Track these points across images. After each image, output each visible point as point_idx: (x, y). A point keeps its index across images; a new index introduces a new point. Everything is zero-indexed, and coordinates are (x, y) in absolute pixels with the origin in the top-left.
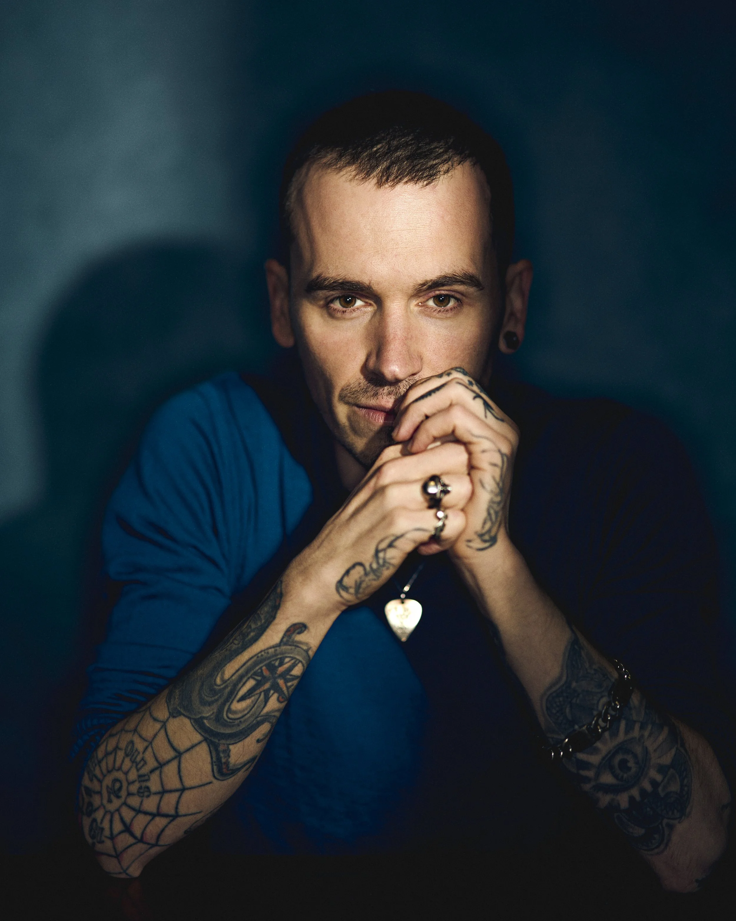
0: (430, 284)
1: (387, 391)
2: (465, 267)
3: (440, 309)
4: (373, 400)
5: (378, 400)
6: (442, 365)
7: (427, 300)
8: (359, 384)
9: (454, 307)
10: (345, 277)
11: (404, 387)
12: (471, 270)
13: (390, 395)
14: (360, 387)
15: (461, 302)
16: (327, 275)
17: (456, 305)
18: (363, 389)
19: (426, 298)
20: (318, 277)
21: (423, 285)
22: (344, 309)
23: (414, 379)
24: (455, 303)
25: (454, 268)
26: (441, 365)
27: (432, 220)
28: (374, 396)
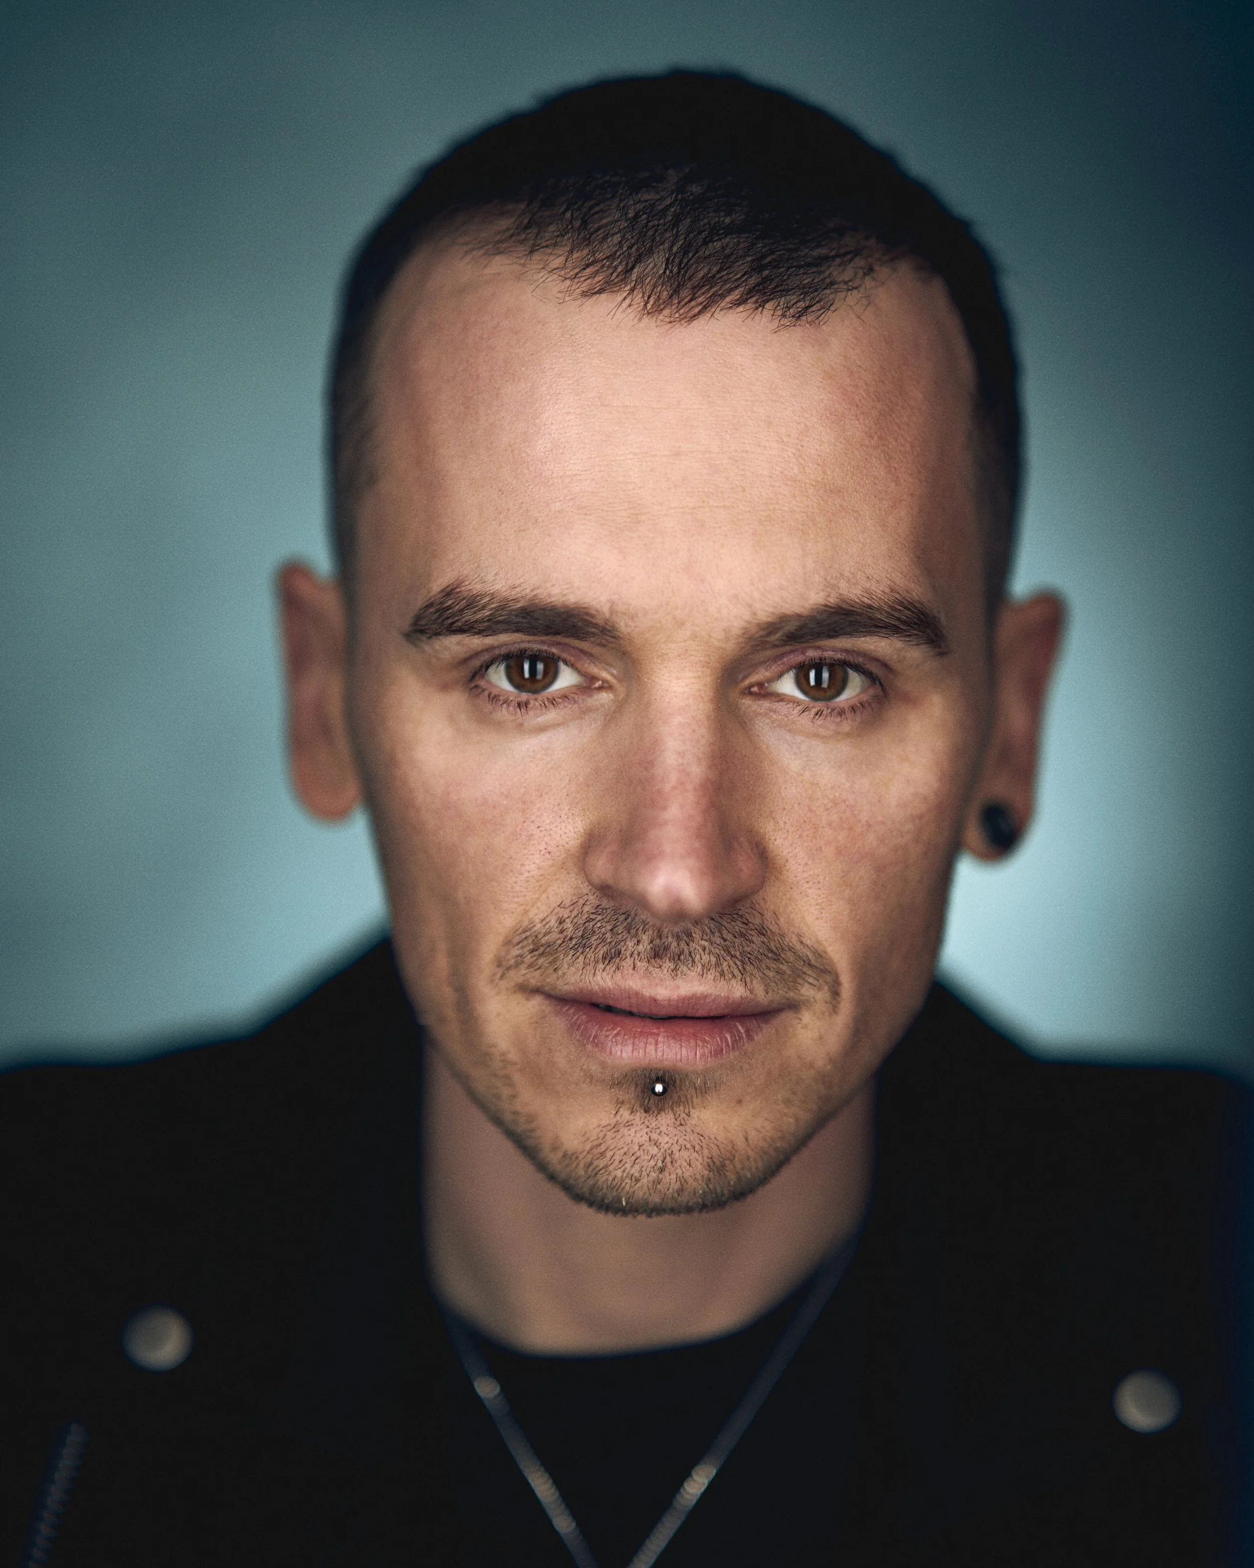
0: (790, 627)
1: (649, 947)
2: (900, 581)
3: (819, 708)
4: (605, 974)
5: (618, 975)
6: (820, 877)
7: (780, 675)
8: (560, 923)
9: (862, 704)
10: (533, 594)
11: (705, 937)
12: (917, 592)
13: (656, 959)
14: (562, 932)
15: (881, 685)
16: (477, 588)
17: (865, 698)
18: (571, 939)
19: (775, 669)
20: (449, 592)
21: (771, 628)
22: (524, 696)
23: (735, 912)
24: (863, 690)
25: (868, 585)
26: (819, 875)
27: (806, 425)
28: (607, 962)
